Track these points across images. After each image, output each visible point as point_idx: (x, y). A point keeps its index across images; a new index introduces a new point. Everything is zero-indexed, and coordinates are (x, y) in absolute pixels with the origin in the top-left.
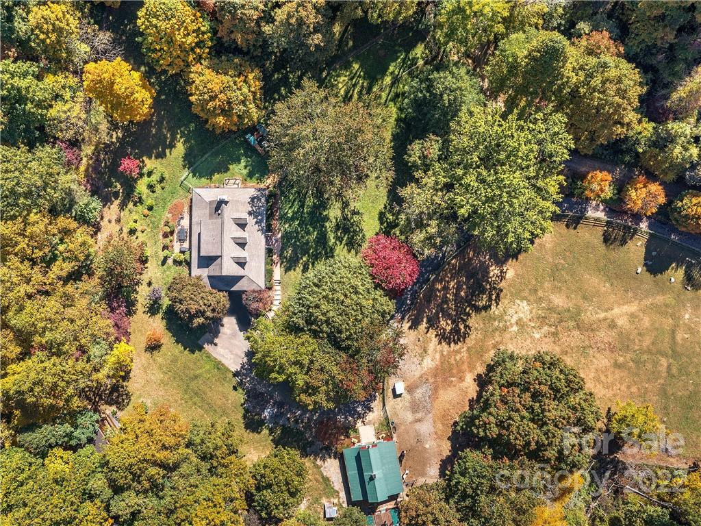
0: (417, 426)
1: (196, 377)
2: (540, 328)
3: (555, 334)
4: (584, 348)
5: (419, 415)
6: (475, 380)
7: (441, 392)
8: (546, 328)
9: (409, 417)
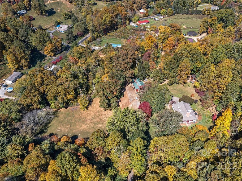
0: (131, 94)
1: (181, 94)
2: (105, 120)
3: (100, 120)
4: (93, 119)
5: (132, 96)
6: (120, 105)
7: (127, 101)
8: (103, 120)
9: (133, 95)
